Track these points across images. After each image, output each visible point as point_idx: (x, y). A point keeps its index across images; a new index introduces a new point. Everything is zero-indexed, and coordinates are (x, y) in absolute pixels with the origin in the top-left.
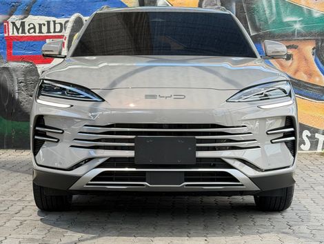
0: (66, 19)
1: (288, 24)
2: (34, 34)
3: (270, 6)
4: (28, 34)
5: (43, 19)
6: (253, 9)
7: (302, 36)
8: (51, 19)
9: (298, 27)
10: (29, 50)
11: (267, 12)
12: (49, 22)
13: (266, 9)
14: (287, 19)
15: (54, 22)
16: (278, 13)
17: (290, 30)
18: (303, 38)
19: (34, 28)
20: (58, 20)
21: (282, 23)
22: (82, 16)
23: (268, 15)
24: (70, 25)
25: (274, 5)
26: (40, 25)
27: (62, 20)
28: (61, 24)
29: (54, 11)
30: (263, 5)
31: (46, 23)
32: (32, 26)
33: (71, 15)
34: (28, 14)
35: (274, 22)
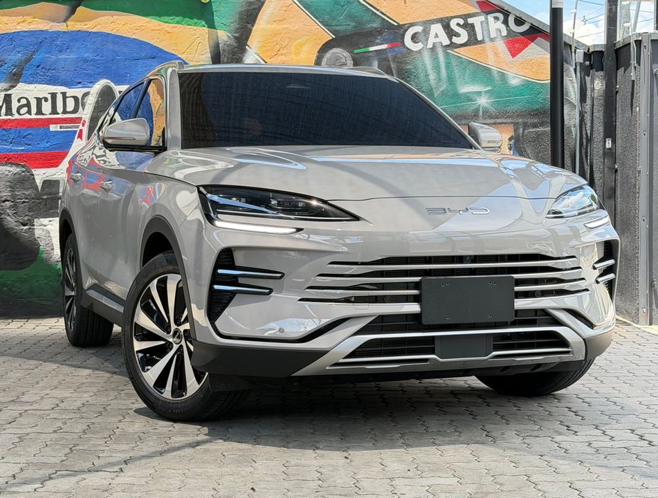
0: (86, 90)
1: (468, 98)
2: (27, 116)
3: (437, 68)
4: (17, 116)
5: (44, 90)
6: (408, 71)
7: (491, 117)
8: (59, 89)
9: (483, 102)
10: (19, 144)
11: (432, 77)
12: (54, 96)
13: (430, 71)
14: (465, 89)
15: (64, 94)
16: (451, 79)
17: (471, 108)
18: (493, 121)
19: (28, 105)
20: (71, 92)
21: (456, 96)
22: (112, 85)
23: (433, 83)
24: (91, 101)
25: (443, 65)
26: (39, 100)
27: (78, 92)
28: (75, 98)
29: (63, 75)
30: (424, 64)
31: (49, 97)
32: (24, 102)
33: (93, 83)
34: (17, 81)
35: (443, 93)
